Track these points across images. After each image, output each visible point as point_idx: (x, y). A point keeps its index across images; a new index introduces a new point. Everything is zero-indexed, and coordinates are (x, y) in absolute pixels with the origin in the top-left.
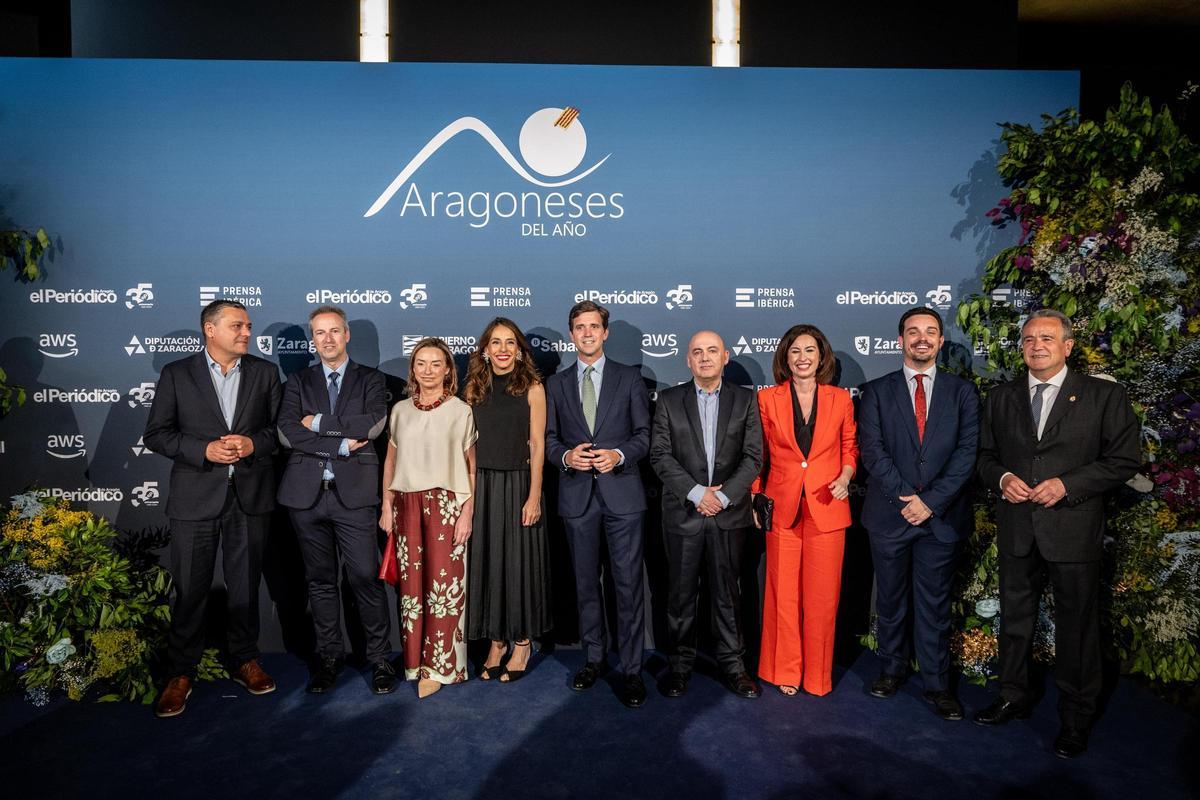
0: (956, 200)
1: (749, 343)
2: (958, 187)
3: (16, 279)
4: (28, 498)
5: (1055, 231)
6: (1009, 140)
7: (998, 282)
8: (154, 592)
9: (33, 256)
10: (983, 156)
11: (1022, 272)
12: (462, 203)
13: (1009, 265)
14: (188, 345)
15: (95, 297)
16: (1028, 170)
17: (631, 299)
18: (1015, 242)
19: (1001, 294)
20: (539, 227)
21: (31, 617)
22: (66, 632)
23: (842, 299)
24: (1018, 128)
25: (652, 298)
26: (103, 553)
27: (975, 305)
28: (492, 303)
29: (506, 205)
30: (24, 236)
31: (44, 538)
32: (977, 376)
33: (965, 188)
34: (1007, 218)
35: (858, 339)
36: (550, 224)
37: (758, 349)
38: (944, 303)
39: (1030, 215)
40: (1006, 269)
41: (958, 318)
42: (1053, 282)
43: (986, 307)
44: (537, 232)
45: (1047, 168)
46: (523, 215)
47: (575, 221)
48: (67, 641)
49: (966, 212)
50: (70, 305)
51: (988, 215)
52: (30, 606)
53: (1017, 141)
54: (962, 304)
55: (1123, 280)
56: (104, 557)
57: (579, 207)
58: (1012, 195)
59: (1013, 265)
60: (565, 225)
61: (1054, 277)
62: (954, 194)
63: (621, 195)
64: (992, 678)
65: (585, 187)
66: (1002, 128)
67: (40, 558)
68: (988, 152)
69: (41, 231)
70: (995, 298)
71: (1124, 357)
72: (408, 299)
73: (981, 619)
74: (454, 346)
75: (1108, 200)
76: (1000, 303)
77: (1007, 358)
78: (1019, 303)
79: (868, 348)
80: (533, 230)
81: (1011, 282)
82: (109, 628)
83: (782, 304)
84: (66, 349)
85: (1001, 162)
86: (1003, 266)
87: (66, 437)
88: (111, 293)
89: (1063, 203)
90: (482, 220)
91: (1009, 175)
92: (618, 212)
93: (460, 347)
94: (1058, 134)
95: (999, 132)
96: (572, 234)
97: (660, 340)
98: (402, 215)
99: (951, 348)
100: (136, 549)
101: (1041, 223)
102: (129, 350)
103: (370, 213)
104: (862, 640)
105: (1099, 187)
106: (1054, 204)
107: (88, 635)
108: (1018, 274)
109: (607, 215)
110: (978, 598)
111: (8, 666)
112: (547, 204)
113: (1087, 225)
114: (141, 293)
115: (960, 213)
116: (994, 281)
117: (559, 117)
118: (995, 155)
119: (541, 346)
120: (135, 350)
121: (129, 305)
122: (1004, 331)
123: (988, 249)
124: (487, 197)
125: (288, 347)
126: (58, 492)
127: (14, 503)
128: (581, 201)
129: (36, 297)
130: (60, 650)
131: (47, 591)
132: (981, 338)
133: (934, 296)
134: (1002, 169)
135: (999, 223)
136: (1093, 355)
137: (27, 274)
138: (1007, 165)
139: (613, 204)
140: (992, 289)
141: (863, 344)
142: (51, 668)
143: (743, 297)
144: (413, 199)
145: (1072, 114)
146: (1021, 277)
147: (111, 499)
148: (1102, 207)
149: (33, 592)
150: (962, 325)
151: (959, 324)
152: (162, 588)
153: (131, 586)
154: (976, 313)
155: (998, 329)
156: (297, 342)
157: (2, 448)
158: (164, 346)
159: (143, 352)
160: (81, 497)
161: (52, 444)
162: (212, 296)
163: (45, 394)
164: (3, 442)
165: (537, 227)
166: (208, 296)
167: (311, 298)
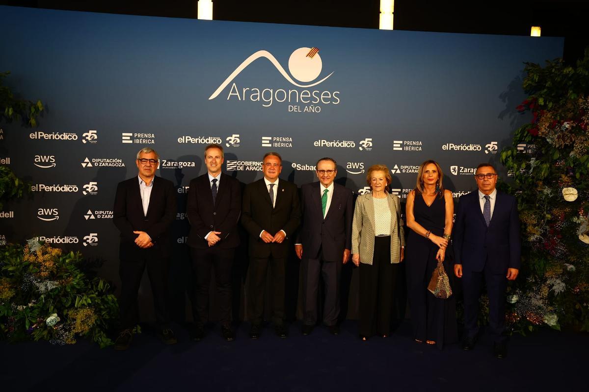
0: (502, 100)
1: (399, 168)
2: (502, 94)
3: (25, 126)
4: (34, 241)
5: (550, 118)
6: (528, 71)
7: (521, 142)
8: (97, 291)
9: (34, 115)
10: (515, 78)
11: (533, 136)
12: (259, 94)
13: (526, 133)
14: (115, 163)
15: (66, 136)
16: (537, 87)
17: (342, 145)
18: (530, 121)
19: (521, 147)
22: (56, 310)
23: (445, 147)
24: (533, 65)
25: (352, 144)
27: (509, 152)
28: (272, 145)
29: (280, 96)
31: (44, 261)
32: (509, 187)
33: (506, 94)
34: (526, 109)
35: (452, 167)
36: (302, 106)
37: (404, 171)
38: (494, 150)
39: (538, 109)
40: (525, 135)
41: (501, 158)
42: (548, 142)
43: (515, 153)
44: (296, 110)
45: (548, 87)
46: (289, 101)
47: (315, 105)
48: (56, 315)
49: (506, 106)
50: (52, 140)
51: (517, 108)
52: (33, 297)
53: (533, 72)
54: (503, 151)
55: (582, 143)
56: (75, 271)
57: (317, 98)
58: (530, 99)
59: (528, 133)
60: (310, 107)
61: (548, 140)
62: (501, 96)
63: (339, 93)
64: (515, 332)
65: (321, 88)
66: (525, 65)
67: (43, 272)
68: (518, 77)
69: (39, 101)
70: (519, 148)
71: (581, 180)
72: (230, 142)
73: (510, 304)
74: (253, 166)
75: (576, 104)
77: (523, 179)
78: (530, 151)
79: (457, 172)
80: (294, 108)
81: (527, 141)
82: (80, 307)
83: (416, 149)
84: (49, 163)
85: (525, 82)
86: (523, 133)
87: (48, 210)
88: (75, 135)
89: (554, 104)
90: (269, 103)
91: (528, 89)
92: (337, 101)
93: (256, 167)
94: (553, 70)
95: (523, 67)
96: (313, 111)
97: (356, 166)
98: (228, 99)
101: (543, 113)
102: (84, 165)
105: (572, 98)
106: (550, 105)
108: (531, 137)
109: (331, 102)
112: (301, 96)
113: (565, 115)
114: (91, 135)
115: (503, 106)
116: (519, 141)
117: (309, 52)
118: (521, 79)
119: (297, 167)
120: (87, 165)
121: (84, 141)
122: (524, 166)
123: (516, 124)
124: (272, 91)
125: (168, 165)
126: (43, 239)
127: (28, 244)
128: (319, 95)
129: (33, 136)
130: (52, 319)
131: (46, 289)
132: (512, 168)
133: (489, 147)
134: (525, 86)
135: (522, 112)
136: (566, 178)
137: (31, 124)
138: (527, 84)
139: (334, 97)
140: (517, 144)
141: (454, 169)
142: (49, 328)
143: (397, 145)
144: (234, 91)
145: (560, 61)
146: (532, 139)
147: (72, 242)
148: (573, 107)
149: (38, 290)
150: (503, 162)
151: (501, 162)
152: (102, 288)
153: (86, 287)
154: (510, 156)
155: (521, 164)
156: (172, 163)
157: (11, 214)
158: (102, 163)
159: (91, 166)
160: (56, 241)
161: (40, 213)
162: (129, 138)
163: (37, 187)
164: (13, 212)
165: (296, 107)
166: (126, 138)
167: (181, 140)
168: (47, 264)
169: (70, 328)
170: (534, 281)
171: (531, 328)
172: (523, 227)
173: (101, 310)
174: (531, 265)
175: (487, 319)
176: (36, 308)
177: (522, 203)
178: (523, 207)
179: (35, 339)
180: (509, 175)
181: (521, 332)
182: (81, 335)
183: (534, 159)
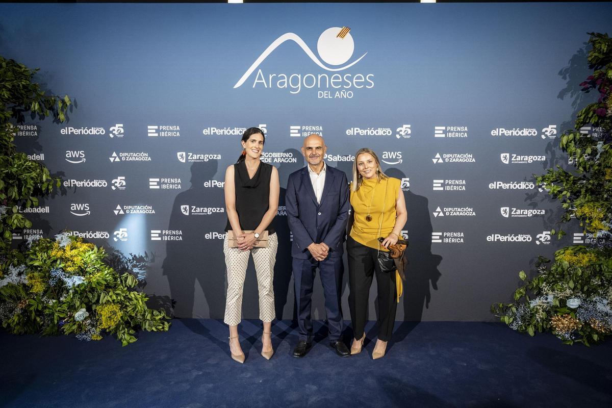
0: (562, 77)
1: (442, 157)
2: (562, 70)
3: (54, 122)
4: (63, 236)
6: (594, 42)
7: (584, 123)
8: (126, 286)
9: (62, 110)
10: (578, 51)
11: (600, 117)
12: (286, 80)
13: (591, 113)
14: (141, 157)
15: (94, 131)
16: (606, 59)
17: (377, 132)
18: (595, 100)
19: (585, 130)
20: (328, 93)
21: (66, 297)
22: (84, 305)
23: (494, 133)
24: (599, 35)
25: (388, 132)
26: (101, 265)
27: (571, 136)
28: (301, 135)
29: (309, 81)
30: (58, 99)
31: (72, 256)
32: (571, 176)
33: (567, 71)
34: (591, 87)
35: (502, 155)
36: (333, 92)
37: (447, 160)
38: (552, 135)
39: (605, 85)
40: (590, 116)
41: (561, 143)
43: (578, 137)
44: (326, 96)
46: (319, 87)
47: (347, 90)
48: (84, 310)
49: (567, 84)
50: (81, 135)
51: (580, 85)
52: (65, 291)
53: (600, 43)
54: (563, 136)
56: (102, 267)
57: (350, 82)
58: (596, 74)
59: (594, 112)
60: (342, 92)
62: (560, 73)
63: (373, 75)
64: (576, 341)
65: (353, 71)
66: (590, 35)
67: (70, 267)
68: (581, 49)
69: (67, 96)
70: (581, 132)
73: (569, 309)
74: (281, 158)
76: (586, 135)
77: (588, 166)
78: (596, 135)
79: (508, 160)
80: (324, 95)
81: (593, 123)
82: (105, 303)
83: (460, 135)
84: (79, 159)
85: (590, 55)
86: (588, 114)
87: (80, 205)
88: (102, 129)
90: (296, 90)
91: (594, 62)
92: (370, 84)
93: (284, 158)
95: (588, 38)
96: (345, 97)
97: (392, 155)
98: (254, 87)
99: (555, 160)
100: (116, 264)
102: (112, 159)
103: (236, 86)
104: (502, 319)
107: (94, 307)
108: (597, 118)
109: (365, 86)
110: (568, 298)
111: (56, 322)
112: (332, 80)
114: (117, 129)
115: (563, 84)
116: (581, 123)
117: (339, 32)
118: (585, 51)
119: (328, 158)
120: (115, 159)
121: (111, 136)
122: (589, 151)
123: (579, 104)
124: (300, 77)
125: (193, 158)
126: (76, 233)
127: (57, 239)
128: (351, 79)
129: (63, 131)
130: (80, 314)
131: (74, 284)
132: (575, 154)
133: (546, 131)
134: (590, 59)
135: (586, 90)
137: (59, 119)
138: (593, 57)
140: (580, 127)
141: (505, 157)
142: (77, 323)
143: (439, 132)
144: (260, 78)
146: (598, 121)
147: (103, 237)
149: (67, 285)
150: (563, 148)
151: (561, 147)
152: (130, 284)
153: (115, 283)
154: (572, 140)
155: (585, 149)
156: (198, 156)
157: (47, 210)
158: (129, 157)
159: (119, 160)
160: (88, 236)
161: (73, 208)
162: (154, 131)
163: (69, 182)
164: (48, 207)
165: (326, 93)
166: (152, 131)
167: (206, 132)
168: (75, 259)
169: (97, 324)
170: (600, 283)
171: (595, 337)
172: (587, 221)
173: (127, 306)
174: (597, 266)
175: (543, 326)
176: (65, 303)
177: (586, 195)
178: (587, 199)
179: (65, 333)
180: (571, 162)
181: (584, 342)
182: (108, 331)
183: (602, 142)
